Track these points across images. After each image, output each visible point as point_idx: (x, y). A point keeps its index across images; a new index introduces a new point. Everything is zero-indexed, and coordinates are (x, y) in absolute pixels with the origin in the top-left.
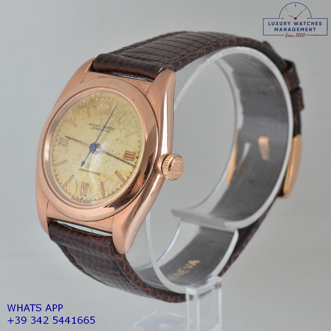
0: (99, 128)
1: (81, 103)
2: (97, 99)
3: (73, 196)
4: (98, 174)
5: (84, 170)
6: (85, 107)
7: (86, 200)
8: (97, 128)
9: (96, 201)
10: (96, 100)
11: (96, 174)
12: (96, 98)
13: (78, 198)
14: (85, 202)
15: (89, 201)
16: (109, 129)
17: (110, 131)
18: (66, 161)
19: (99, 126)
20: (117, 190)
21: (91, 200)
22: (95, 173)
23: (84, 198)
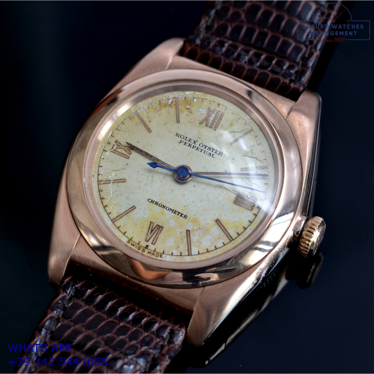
0: (194, 145)
1: (165, 98)
2: (195, 100)
3: (131, 239)
4: (183, 216)
5: (156, 202)
6: (172, 107)
7: (154, 251)
8: (189, 144)
9: (173, 257)
10: (193, 102)
11: (178, 215)
12: (194, 98)
13: (140, 244)
14: (153, 254)
15: (160, 254)
16: (212, 151)
17: (213, 155)
18: (124, 181)
19: (195, 142)
20: (216, 249)
21: (163, 253)
22: (177, 213)
23: (152, 247)
